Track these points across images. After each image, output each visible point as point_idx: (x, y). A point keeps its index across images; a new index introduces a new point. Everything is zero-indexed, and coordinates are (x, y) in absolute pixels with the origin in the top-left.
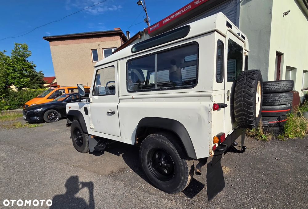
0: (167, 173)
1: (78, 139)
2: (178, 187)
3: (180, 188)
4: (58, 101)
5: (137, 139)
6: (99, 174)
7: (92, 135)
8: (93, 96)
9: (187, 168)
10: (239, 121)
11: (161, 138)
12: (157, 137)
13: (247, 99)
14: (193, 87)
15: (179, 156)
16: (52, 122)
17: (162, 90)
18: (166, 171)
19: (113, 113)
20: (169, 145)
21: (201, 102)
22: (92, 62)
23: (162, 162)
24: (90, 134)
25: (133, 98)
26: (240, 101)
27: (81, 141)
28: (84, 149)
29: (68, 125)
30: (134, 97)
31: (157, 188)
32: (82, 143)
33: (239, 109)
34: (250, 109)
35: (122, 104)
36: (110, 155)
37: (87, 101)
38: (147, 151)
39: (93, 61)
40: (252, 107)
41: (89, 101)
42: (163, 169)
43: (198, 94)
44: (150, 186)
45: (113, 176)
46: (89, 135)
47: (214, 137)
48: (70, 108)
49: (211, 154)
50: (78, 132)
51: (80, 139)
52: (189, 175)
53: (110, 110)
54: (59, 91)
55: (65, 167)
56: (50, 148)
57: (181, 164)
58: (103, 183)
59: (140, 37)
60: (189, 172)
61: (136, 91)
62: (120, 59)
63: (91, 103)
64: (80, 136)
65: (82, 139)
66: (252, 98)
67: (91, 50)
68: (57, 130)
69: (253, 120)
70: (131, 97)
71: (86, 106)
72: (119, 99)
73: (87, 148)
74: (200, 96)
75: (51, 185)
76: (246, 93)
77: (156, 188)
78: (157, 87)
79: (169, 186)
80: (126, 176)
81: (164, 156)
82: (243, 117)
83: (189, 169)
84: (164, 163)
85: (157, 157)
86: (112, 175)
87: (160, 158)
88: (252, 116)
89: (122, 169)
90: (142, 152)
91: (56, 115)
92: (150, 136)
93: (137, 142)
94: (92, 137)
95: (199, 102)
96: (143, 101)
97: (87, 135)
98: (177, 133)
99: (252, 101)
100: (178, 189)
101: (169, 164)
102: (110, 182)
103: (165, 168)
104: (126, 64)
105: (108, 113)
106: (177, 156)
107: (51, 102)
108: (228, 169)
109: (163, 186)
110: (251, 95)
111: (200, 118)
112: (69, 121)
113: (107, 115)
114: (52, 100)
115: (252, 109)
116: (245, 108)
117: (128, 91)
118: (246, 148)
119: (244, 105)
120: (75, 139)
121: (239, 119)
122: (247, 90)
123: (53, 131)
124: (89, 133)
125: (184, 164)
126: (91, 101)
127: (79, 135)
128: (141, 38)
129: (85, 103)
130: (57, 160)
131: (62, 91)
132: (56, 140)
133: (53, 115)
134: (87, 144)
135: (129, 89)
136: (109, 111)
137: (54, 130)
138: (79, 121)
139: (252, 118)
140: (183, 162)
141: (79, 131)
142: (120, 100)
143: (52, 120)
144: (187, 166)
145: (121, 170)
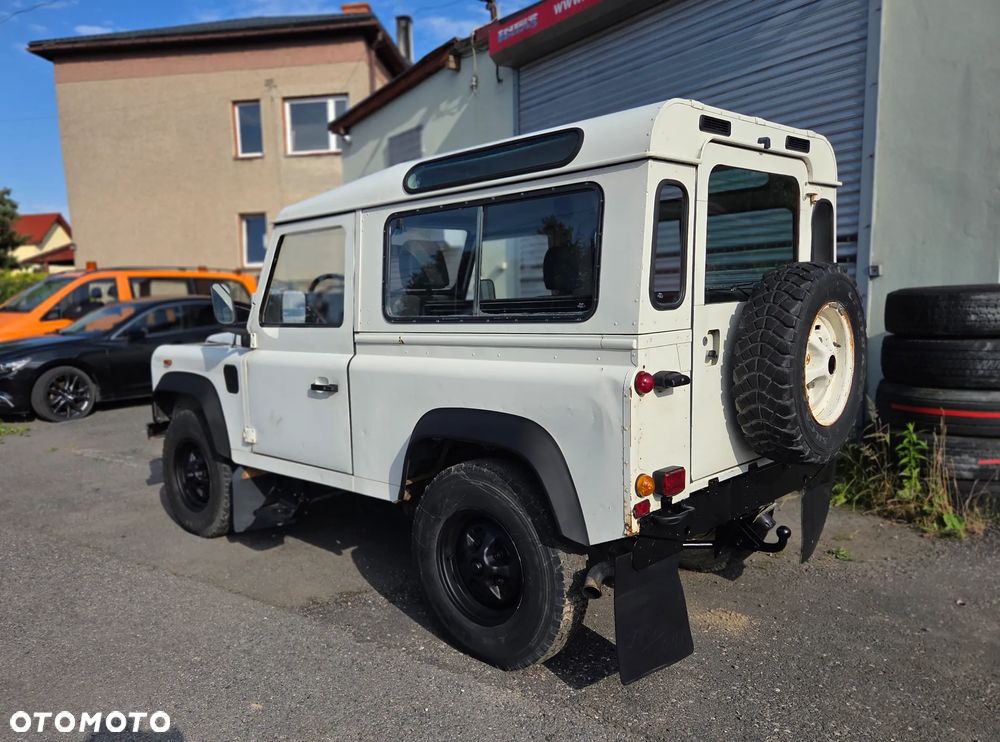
0: (499, 597)
1: (191, 484)
2: (532, 644)
3: (538, 644)
4: (90, 329)
5: (409, 482)
6: (268, 602)
7: (245, 468)
8: (262, 325)
9: (561, 577)
10: (753, 435)
11: (484, 477)
12: (471, 474)
13: (769, 362)
14: (585, 318)
15: (536, 536)
16: (65, 418)
17: (493, 321)
18: (496, 592)
19: (331, 389)
20: (507, 499)
21: (605, 367)
22: (237, 159)
23: (485, 559)
24: (237, 466)
25: (402, 343)
26: (750, 367)
27: (200, 492)
28: (210, 521)
29: (155, 429)
30: (405, 337)
31: (465, 653)
32: (205, 500)
33: (747, 394)
34: (779, 394)
35: (365, 360)
36: (307, 548)
37: (234, 343)
38: (437, 520)
39: (241, 155)
40: (786, 390)
41: (246, 343)
42: (487, 583)
43: (596, 340)
44: (444, 645)
45: (319, 613)
46: (235, 466)
47: (641, 475)
48: (167, 363)
49: (630, 527)
50: (193, 458)
51: (200, 484)
52: (567, 602)
53: (322, 378)
54: (92, 286)
55: (146, 574)
56: (79, 515)
57: (541, 563)
58: (284, 630)
59: (452, 65)
60: (567, 589)
61: (414, 319)
62: (363, 209)
63: (253, 349)
64: (198, 470)
65: (205, 484)
66: (784, 359)
67: (235, 103)
68: (91, 451)
69: (793, 432)
70: (395, 337)
71: (234, 359)
72: (355, 344)
73: (222, 516)
74: (602, 348)
75: (109, 624)
76: (768, 343)
77: (461, 654)
78: (478, 312)
79: (503, 639)
80: (363, 615)
81: (493, 540)
82: (762, 420)
83: (568, 581)
84: (492, 564)
85: (469, 544)
86: (313, 608)
87: (478, 548)
88: (789, 420)
89: (350, 594)
90: (420, 524)
91: (81, 390)
92: (450, 471)
93: (407, 496)
94: (247, 475)
95: (600, 366)
96: (432, 355)
97: (228, 467)
98: (531, 461)
99: (787, 370)
100: (531, 651)
101: (506, 567)
102: (309, 628)
103: (495, 578)
104: (386, 228)
105: (315, 387)
106: (531, 535)
107: (64, 334)
108: (745, 619)
109: (485, 641)
110: (783, 351)
111: (599, 414)
112: (160, 412)
113: (309, 396)
114: (64, 325)
115: (786, 396)
116: (764, 392)
117: (388, 319)
118: (789, 535)
119: (762, 383)
120: (178, 485)
121: (753, 428)
122: (771, 332)
123: (77, 455)
124: (236, 458)
125: (550, 565)
126: (254, 341)
127: (197, 467)
128: (458, 69)
129: (230, 349)
130: (113, 554)
131: (105, 288)
132: (95, 486)
133: (71, 388)
134: (224, 503)
135: (389, 311)
136: (318, 383)
137: (79, 452)
138: (200, 413)
139: (789, 426)
140: (549, 557)
141: (198, 455)
142: (357, 347)
143: (66, 410)
144: (562, 568)
145: (347, 597)
